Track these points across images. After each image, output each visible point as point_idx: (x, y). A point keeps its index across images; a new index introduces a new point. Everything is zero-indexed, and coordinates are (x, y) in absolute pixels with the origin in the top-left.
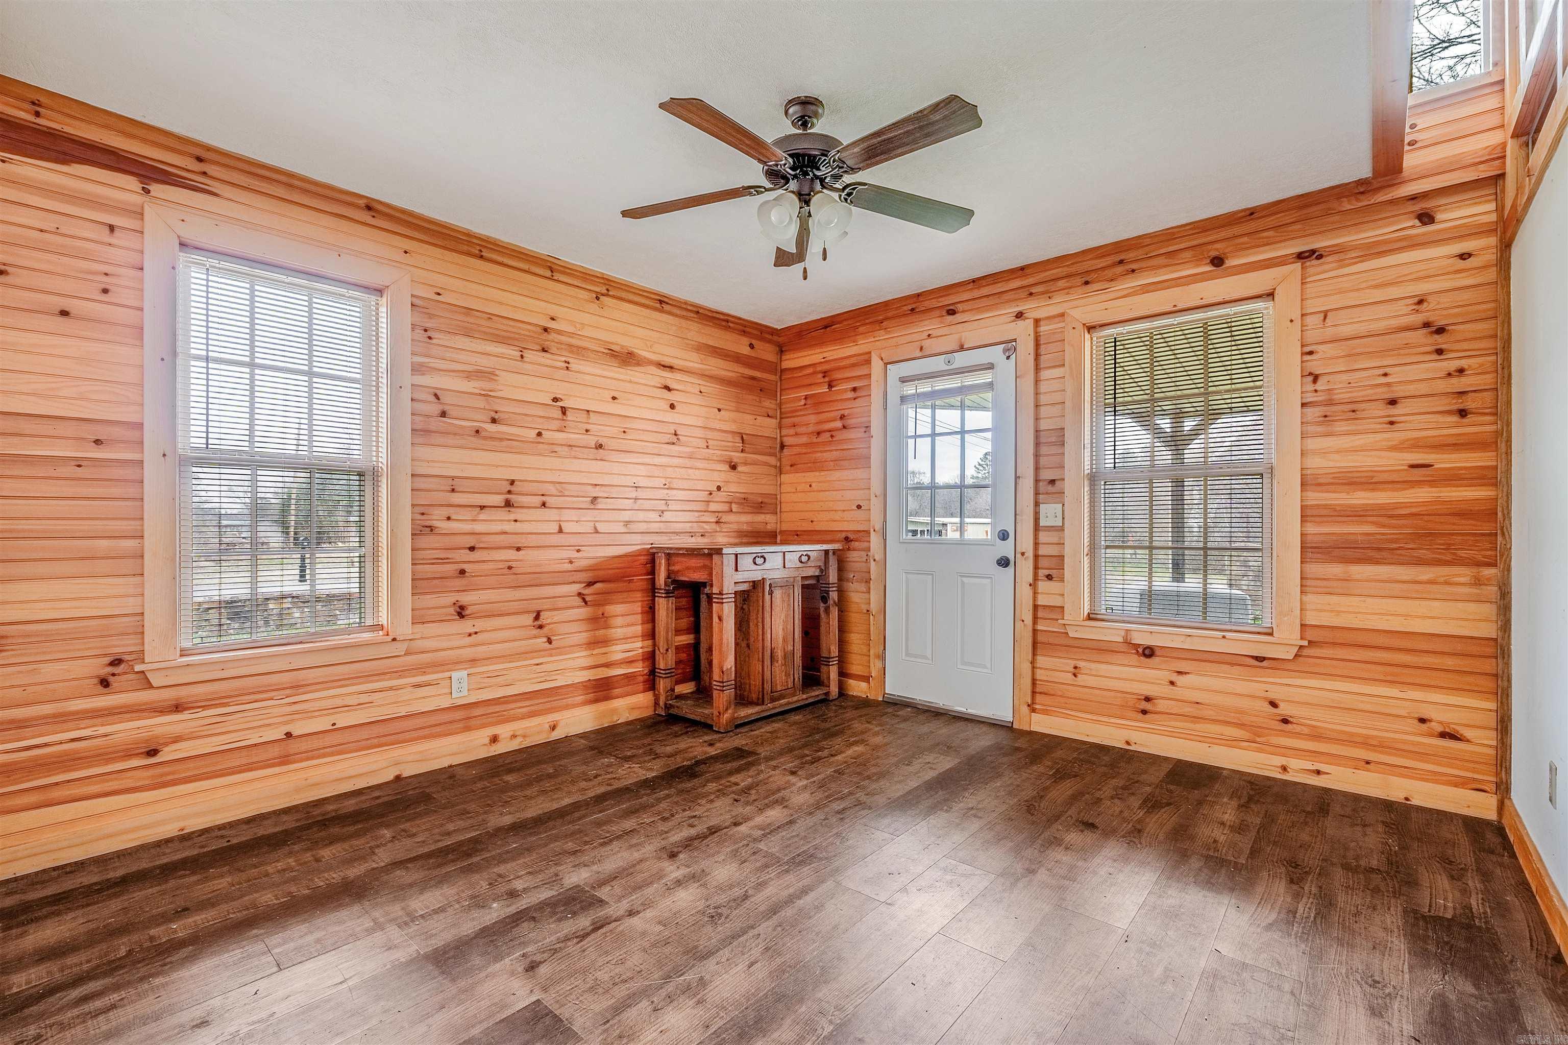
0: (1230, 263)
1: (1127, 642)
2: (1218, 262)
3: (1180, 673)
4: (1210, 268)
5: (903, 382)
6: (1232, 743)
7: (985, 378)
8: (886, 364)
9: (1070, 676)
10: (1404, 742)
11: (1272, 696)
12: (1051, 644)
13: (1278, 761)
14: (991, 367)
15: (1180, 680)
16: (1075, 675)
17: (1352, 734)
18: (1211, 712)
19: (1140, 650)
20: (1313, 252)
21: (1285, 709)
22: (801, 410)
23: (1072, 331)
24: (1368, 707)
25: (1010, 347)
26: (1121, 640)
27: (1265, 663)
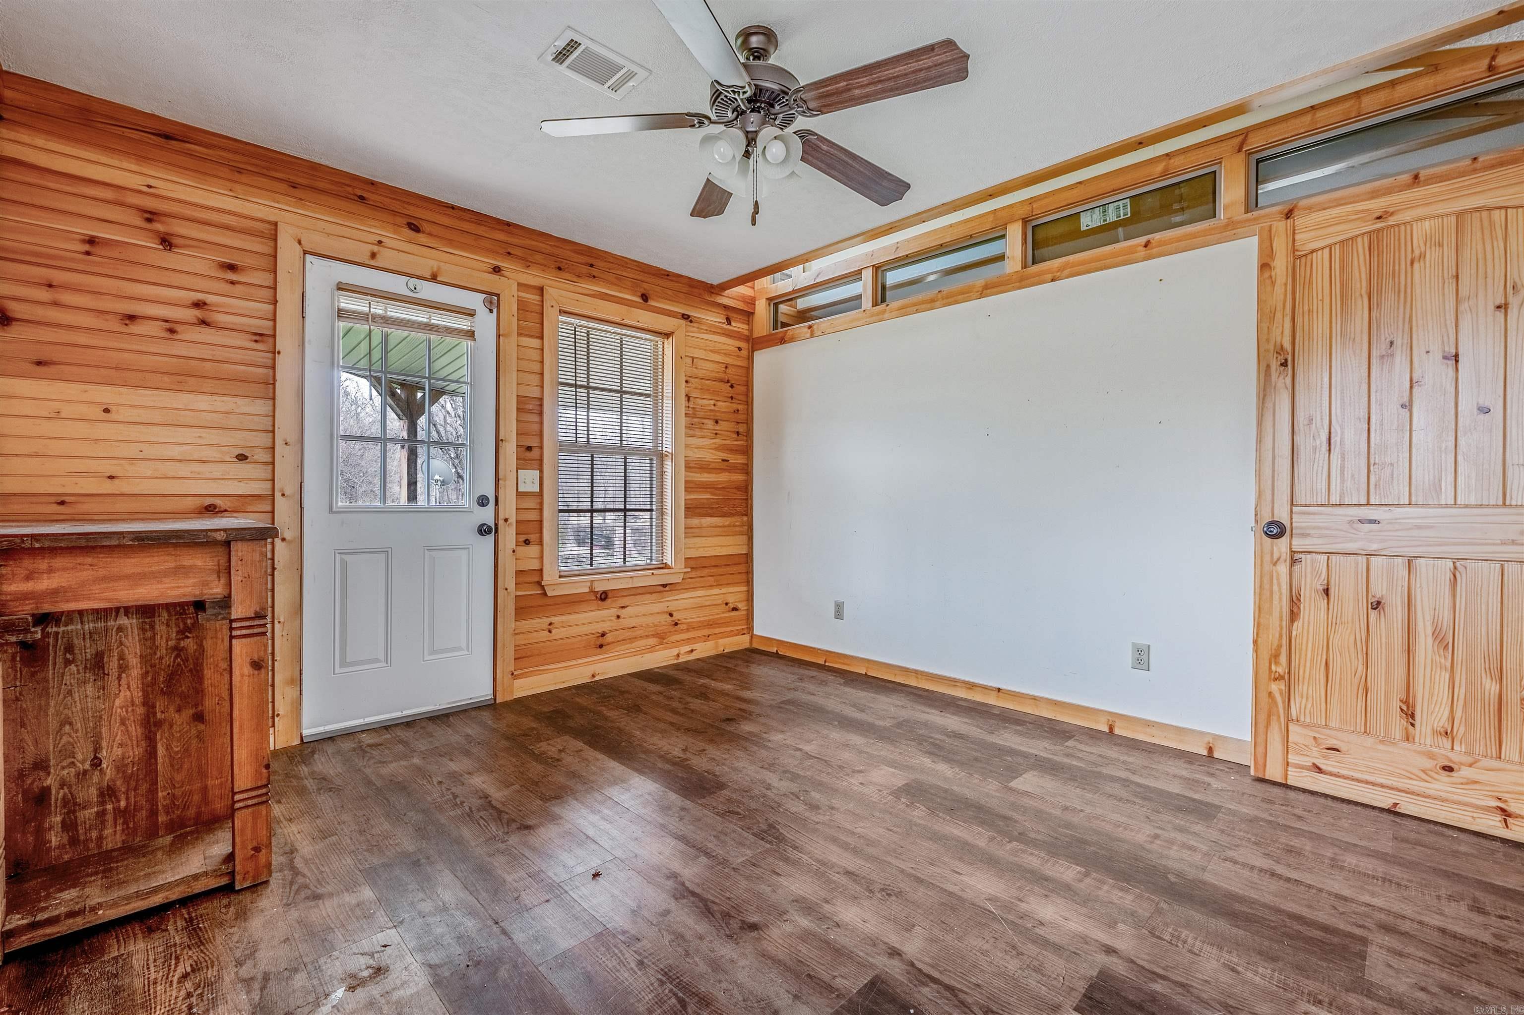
0: (651, 303)
1: (592, 591)
2: (645, 298)
3: (623, 607)
4: (639, 300)
5: (339, 289)
6: (651, 649)
7: (463, 323)
8: (305, 252)
9: (546, 632)
10: (721, 618)
11: (670, 609)
12: (529, 607)
13: (675, 651)
14: (471, 314)
15: (623, 613)
16: (550, 631)
17: (703, 622)
18: (641, 632)
19: (598, 596)
20: (689, 316)
21: (677, 616)
22: (72, 260)
23: (550, 308)
24: (708, 603)
25: (493, 301)
26: (587, 590)
27: (667, 588)
